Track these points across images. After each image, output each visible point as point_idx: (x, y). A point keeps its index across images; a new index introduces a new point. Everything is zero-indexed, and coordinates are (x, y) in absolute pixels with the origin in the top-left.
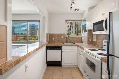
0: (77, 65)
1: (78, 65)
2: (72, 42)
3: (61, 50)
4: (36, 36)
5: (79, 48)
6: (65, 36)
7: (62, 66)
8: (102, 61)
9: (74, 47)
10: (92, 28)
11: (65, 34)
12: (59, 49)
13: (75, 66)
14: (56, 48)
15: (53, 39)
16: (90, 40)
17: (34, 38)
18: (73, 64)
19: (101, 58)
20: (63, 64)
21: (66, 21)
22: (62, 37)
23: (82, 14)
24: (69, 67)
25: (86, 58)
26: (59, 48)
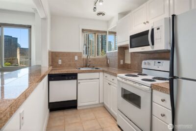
0: (103, 103)
1: (105, 103)
2: (93, 67)
3: (76, 81)
4: (13, 59)
5: (106, 74)
6: (81, 57)
7: (78, 108)
8: (152, 90)
9: (98, 73)
10: (128, 43)
11: (81, 53)
12: (72, 79)
13: (99, 105)
14: (67, 77)
15: (60, 62)
16: (122, 62)
17: (10, 62)
18: (97, 102)
19: (151, 84)
20: (79, 104)
21: (83, 30)
22: (76, 58)
23: (108, 22)
24: (91, 108)
25: (122, 88)
26: (73, 76)
